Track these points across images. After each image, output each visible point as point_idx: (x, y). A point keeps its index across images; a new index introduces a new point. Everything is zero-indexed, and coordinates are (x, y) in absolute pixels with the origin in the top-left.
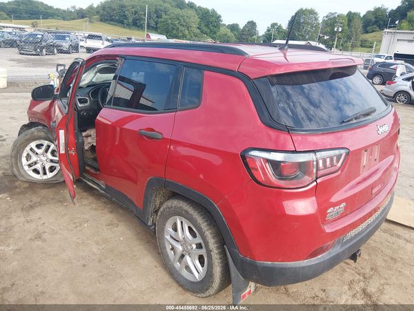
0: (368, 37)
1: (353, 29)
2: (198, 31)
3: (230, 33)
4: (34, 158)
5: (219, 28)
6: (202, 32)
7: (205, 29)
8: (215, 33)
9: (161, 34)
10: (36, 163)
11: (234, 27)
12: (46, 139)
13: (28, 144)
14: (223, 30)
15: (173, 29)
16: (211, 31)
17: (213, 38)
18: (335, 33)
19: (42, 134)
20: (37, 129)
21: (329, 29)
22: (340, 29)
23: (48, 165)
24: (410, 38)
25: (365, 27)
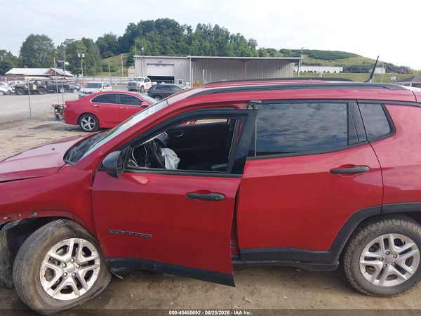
0: (108, 62)
1: (92, 55)
10: (61, 279)
12: (70, 237)
13: (46, 253)
18: (78, 59)
19: (63, 231)
20: (57, 226)
21: (70, 55)
22: (83, 56)
23: (82, 273)
24: (157, 61)
25: (102, 52)
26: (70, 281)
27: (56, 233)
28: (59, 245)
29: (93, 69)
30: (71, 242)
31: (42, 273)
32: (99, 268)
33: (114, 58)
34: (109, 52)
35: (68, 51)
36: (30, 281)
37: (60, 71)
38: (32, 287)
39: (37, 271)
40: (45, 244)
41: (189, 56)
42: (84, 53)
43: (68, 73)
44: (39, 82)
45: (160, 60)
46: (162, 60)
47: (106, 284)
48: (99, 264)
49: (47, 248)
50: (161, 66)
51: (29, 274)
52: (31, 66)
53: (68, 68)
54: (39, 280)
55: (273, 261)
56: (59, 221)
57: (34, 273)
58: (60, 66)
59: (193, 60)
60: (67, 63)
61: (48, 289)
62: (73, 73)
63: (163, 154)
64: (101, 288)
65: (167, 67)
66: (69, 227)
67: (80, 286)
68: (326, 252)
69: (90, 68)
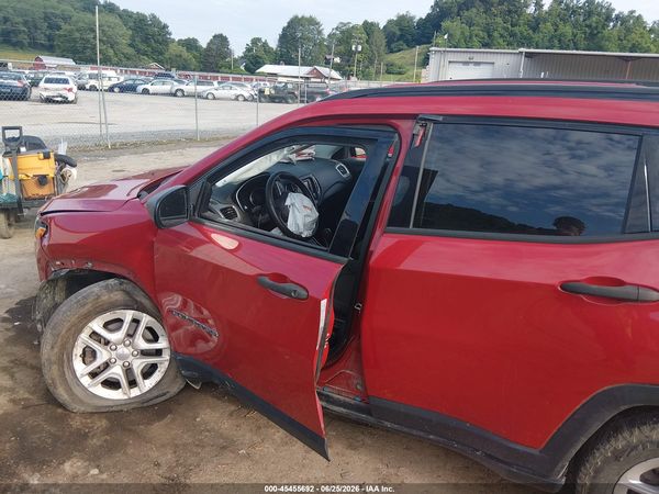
0: (395, 58)
1: (374, 48)
2: (130, 51)
3: (185, 54)
4: (103, 355)
5: (167, 45)
6: (138, 51)
7: (143, 47)
8: (161, 54)
9: (63, 56)
10: (107, 365)
11: (190, 44)
12: (127, 307)
13: (86, 324)
14: (174, 49)
15: (85, 48)
16: (154, 51)
17: (159, 62)
18: (351, 54)
19: (118, 296)
20: (107, 287)
21: (342, 47)
22: (360, 48)
23: (138, 365)
24: (465, 58)
25: (389, 44)
26: (116, 372)
27: (105, 298)
28: (109, 316)
29: (372, 70)
30: (128, 315)
31: (78, 351)
32: (167, 364)
33: (407, 52)
34: (401, 42)
35: (340, 42)
36: (53, 358)
37: (325, 70)
38: (55, 367)
39: (69, 346)
40: (84, 310)
41: (522, 49)
42: (361, 44)
43: (335, 74)
44: (290, 86)
45: (472, 55)
46: (475, 55)
47: (175, 389)
48: (168, 358)
49: (89, 317)
50: (471, 66)
51: (52, 347)
52: (288, 63)
53: (337, 68)
54: (70, 360)
55: (431, 437)
56: (112, 281)
57: (63, 347)
58: (327, 63)
59: (528, 55)
60: (337, 60)
61: (82, 376)
62: (343, 75)
63: (288, 202)
64: (165, 394)
65: (482, 66)
66: (127, 293)
67: (133, 383)
68: (535, 452)
69: (367, 67)
